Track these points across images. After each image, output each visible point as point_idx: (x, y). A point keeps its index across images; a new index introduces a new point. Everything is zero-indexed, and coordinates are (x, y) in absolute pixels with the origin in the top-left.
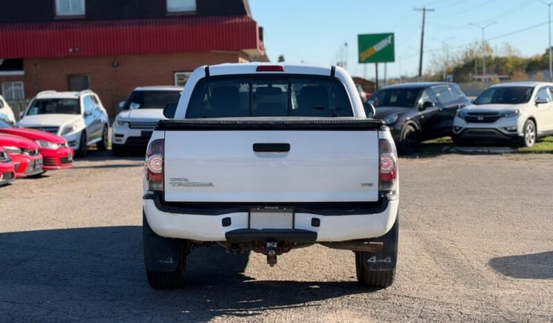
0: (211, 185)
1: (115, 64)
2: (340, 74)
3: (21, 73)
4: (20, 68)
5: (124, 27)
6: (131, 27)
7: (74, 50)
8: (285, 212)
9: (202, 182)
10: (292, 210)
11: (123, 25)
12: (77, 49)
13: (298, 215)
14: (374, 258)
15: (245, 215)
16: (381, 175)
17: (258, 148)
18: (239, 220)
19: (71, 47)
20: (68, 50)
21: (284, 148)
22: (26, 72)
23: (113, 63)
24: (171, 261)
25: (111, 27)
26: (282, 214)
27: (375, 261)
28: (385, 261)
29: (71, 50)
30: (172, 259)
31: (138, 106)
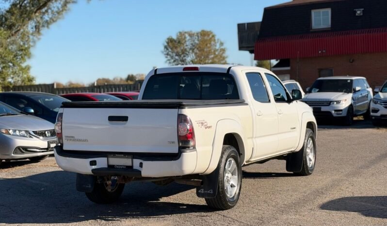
0: (86, 140)
1: (351, 61)
2: (233, 72)
3: (289, 68)
4: (288, 66)
5: (357, 35)
6: (362, 34)
7: (322, 52)
8: (127, 158)
9: (82, 139)
10: (131, 157)
11: (356, 33)
12: (324, 51)
13: (135, 160)
14: (203, 190)
15: (105, 159)
16: (179, 137)
17: (112, 119)
18: (102, 163)
19: (320, 50)
20: (318, 52)
21: (125, 119)
22: (291, 68)
23: (350, 60)
24: (90, 187)
25: (348, 35)
26: (126, 159)
27: (203, 192)
28: (209, 192)
29: (320, 52)
30: (90, 185)
31: (318, 90)
